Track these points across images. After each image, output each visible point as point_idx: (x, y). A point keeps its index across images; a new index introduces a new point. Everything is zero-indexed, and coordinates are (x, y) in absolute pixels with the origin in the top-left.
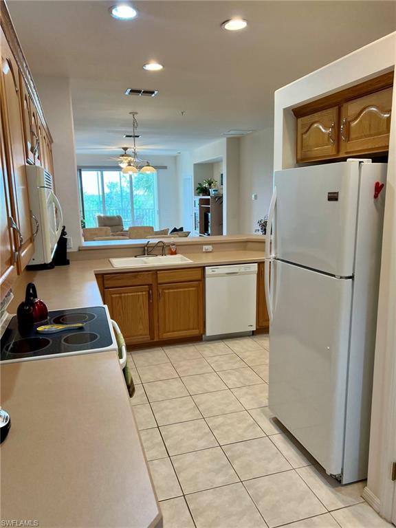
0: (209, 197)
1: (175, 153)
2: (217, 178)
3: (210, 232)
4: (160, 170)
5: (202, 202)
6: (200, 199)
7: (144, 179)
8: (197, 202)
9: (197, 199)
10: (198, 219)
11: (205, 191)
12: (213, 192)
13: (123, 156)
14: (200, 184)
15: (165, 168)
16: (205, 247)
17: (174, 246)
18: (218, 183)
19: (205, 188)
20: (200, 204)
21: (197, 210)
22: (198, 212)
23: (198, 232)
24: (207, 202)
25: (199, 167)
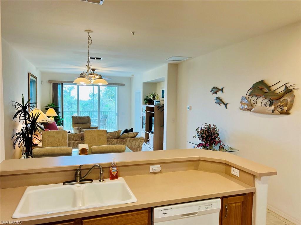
0: (153, 106)
1: (130, 75)
2: (159, 93)
3: (153, 131)
4: (120, 86)
5: (148, 109)
6: (147, 107)
7: (110, 92)
8: (145, 109)
9: (145, 106)
10: (145, 121)
11: (150, 101)
12: (156, 103)
13: (91, 74)
14: (147, 97)
15: (123, 85)
16: (153, 168)
17: (115, 169)
18: (160, 96)
19: (151, 99)
20: (146, 110)
21: (144, 114)
22: (145, 116)
23: (145, 130)
24: (152, 109)
25: (146, 85)
